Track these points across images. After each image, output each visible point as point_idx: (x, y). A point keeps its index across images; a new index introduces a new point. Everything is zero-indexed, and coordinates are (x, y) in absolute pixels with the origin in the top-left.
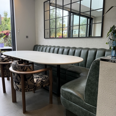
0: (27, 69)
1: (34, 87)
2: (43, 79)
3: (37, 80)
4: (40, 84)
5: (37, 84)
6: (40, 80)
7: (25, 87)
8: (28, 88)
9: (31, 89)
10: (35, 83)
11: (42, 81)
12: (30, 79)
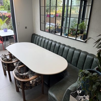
0: (25, 77)
2: (36, 80)
3: (32, 82)
4: (35, 84)
6: (34, 82)
8: (26, 88)
10: (31, 84)
12: (27, 83)
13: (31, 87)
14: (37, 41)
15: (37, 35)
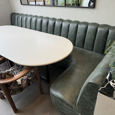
0: (5, 76)
1: (19, 90)
2: (28, 77)
3: (22, 80)
4: (26, 84)
5: (22, 86)
6: (25, 80)
7: (10, 92)
8: (13, 92)
9: (17, 92)
10: (20, 85)
11: (28, 80)
12: (12, 85)
13: (20, 89)
14: (20, 23)
15: (18, 14)
